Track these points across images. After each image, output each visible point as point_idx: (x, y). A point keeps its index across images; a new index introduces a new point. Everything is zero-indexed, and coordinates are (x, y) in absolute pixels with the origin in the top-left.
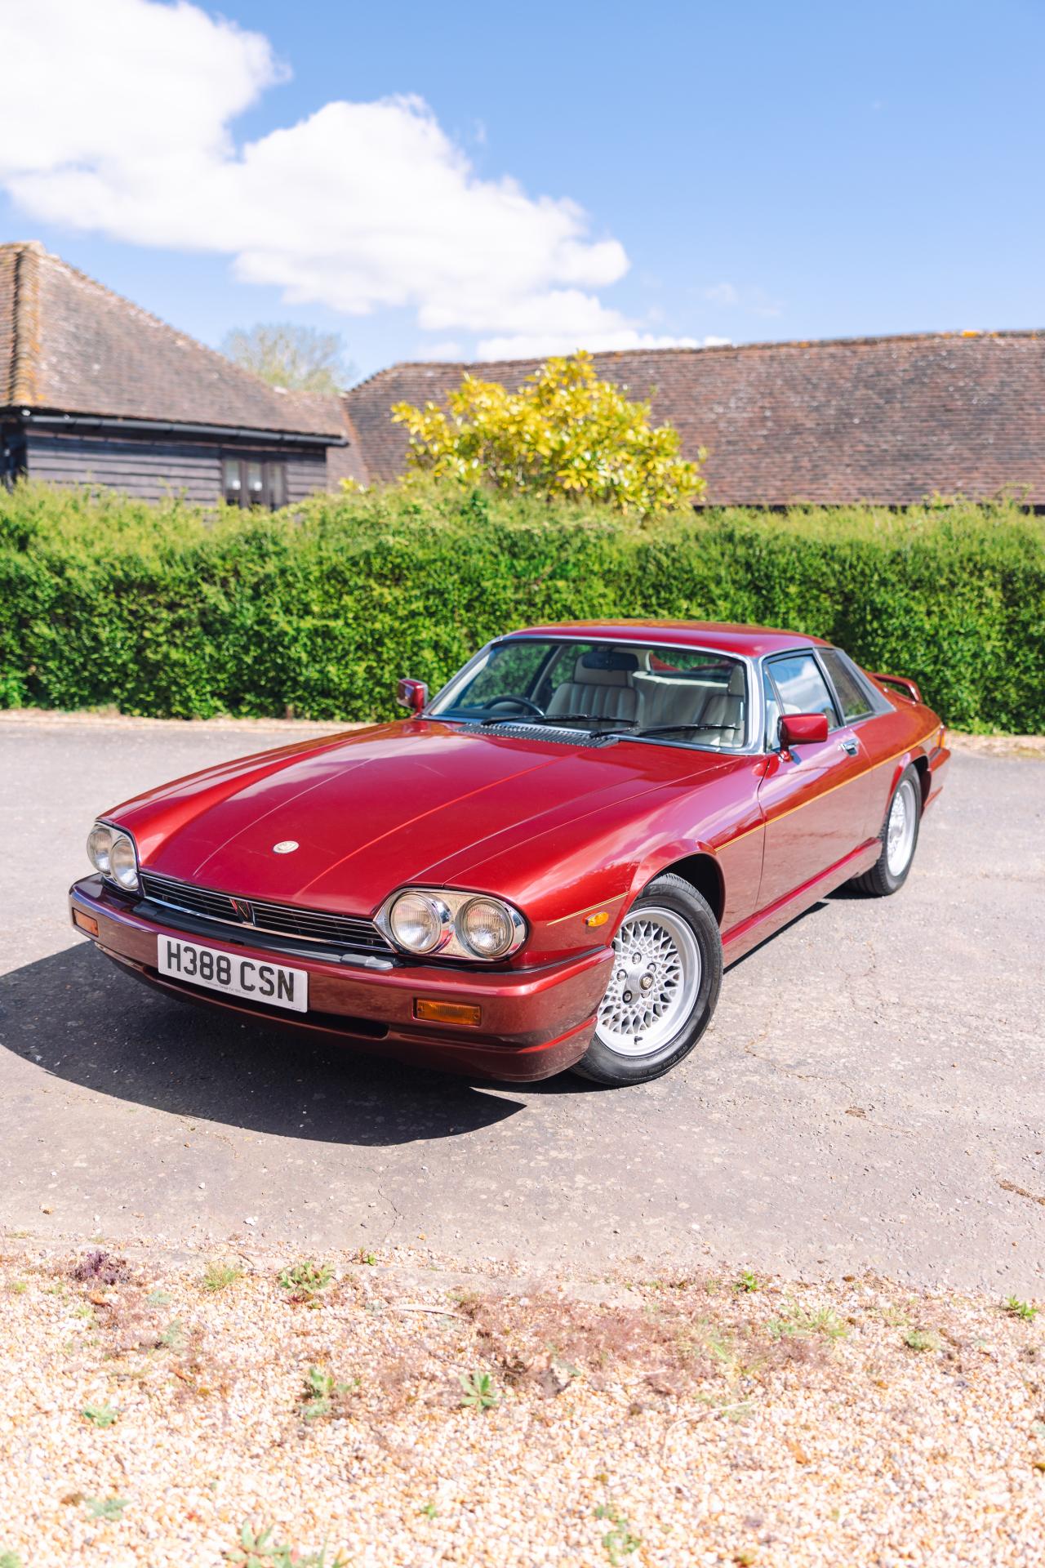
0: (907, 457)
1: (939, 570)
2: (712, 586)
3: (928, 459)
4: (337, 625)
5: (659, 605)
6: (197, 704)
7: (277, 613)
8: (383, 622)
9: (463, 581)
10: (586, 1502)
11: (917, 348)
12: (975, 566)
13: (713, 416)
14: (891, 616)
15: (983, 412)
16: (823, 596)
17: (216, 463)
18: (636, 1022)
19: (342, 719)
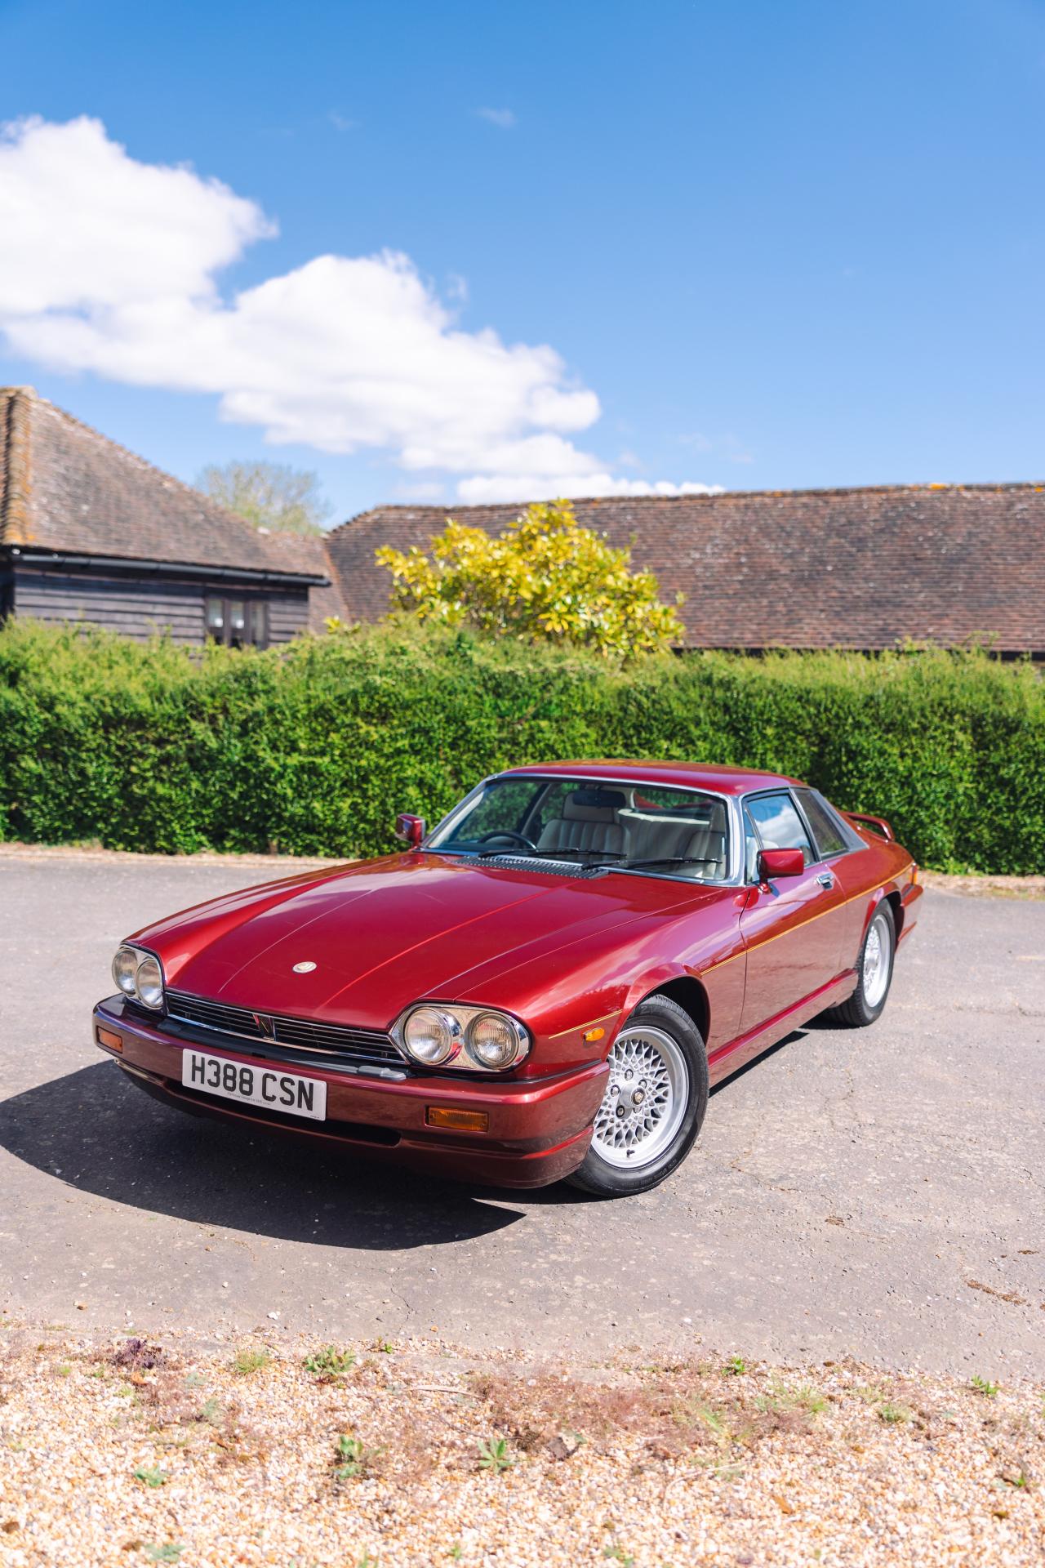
0: (879, 604)
1: (911, 714)
2: (692, 728)
3: (899, 606)
4: (323, 762)
5: (640, 745)
6: (182, 839)
7: (264, 750)
8: (369, 759)
9: (448, 720)
10: (596, 1544)
11: (887, 500)
12: (945, 710)
13: (690, 562)
14: (866, 758)
15: (952, 561)
16: (800, 737)
17: (200, 601)
18: (628, 1136)
19: (326, 855)
